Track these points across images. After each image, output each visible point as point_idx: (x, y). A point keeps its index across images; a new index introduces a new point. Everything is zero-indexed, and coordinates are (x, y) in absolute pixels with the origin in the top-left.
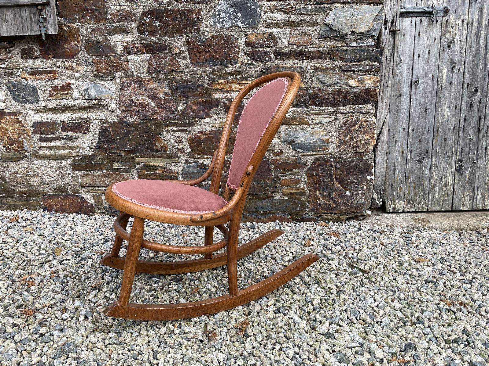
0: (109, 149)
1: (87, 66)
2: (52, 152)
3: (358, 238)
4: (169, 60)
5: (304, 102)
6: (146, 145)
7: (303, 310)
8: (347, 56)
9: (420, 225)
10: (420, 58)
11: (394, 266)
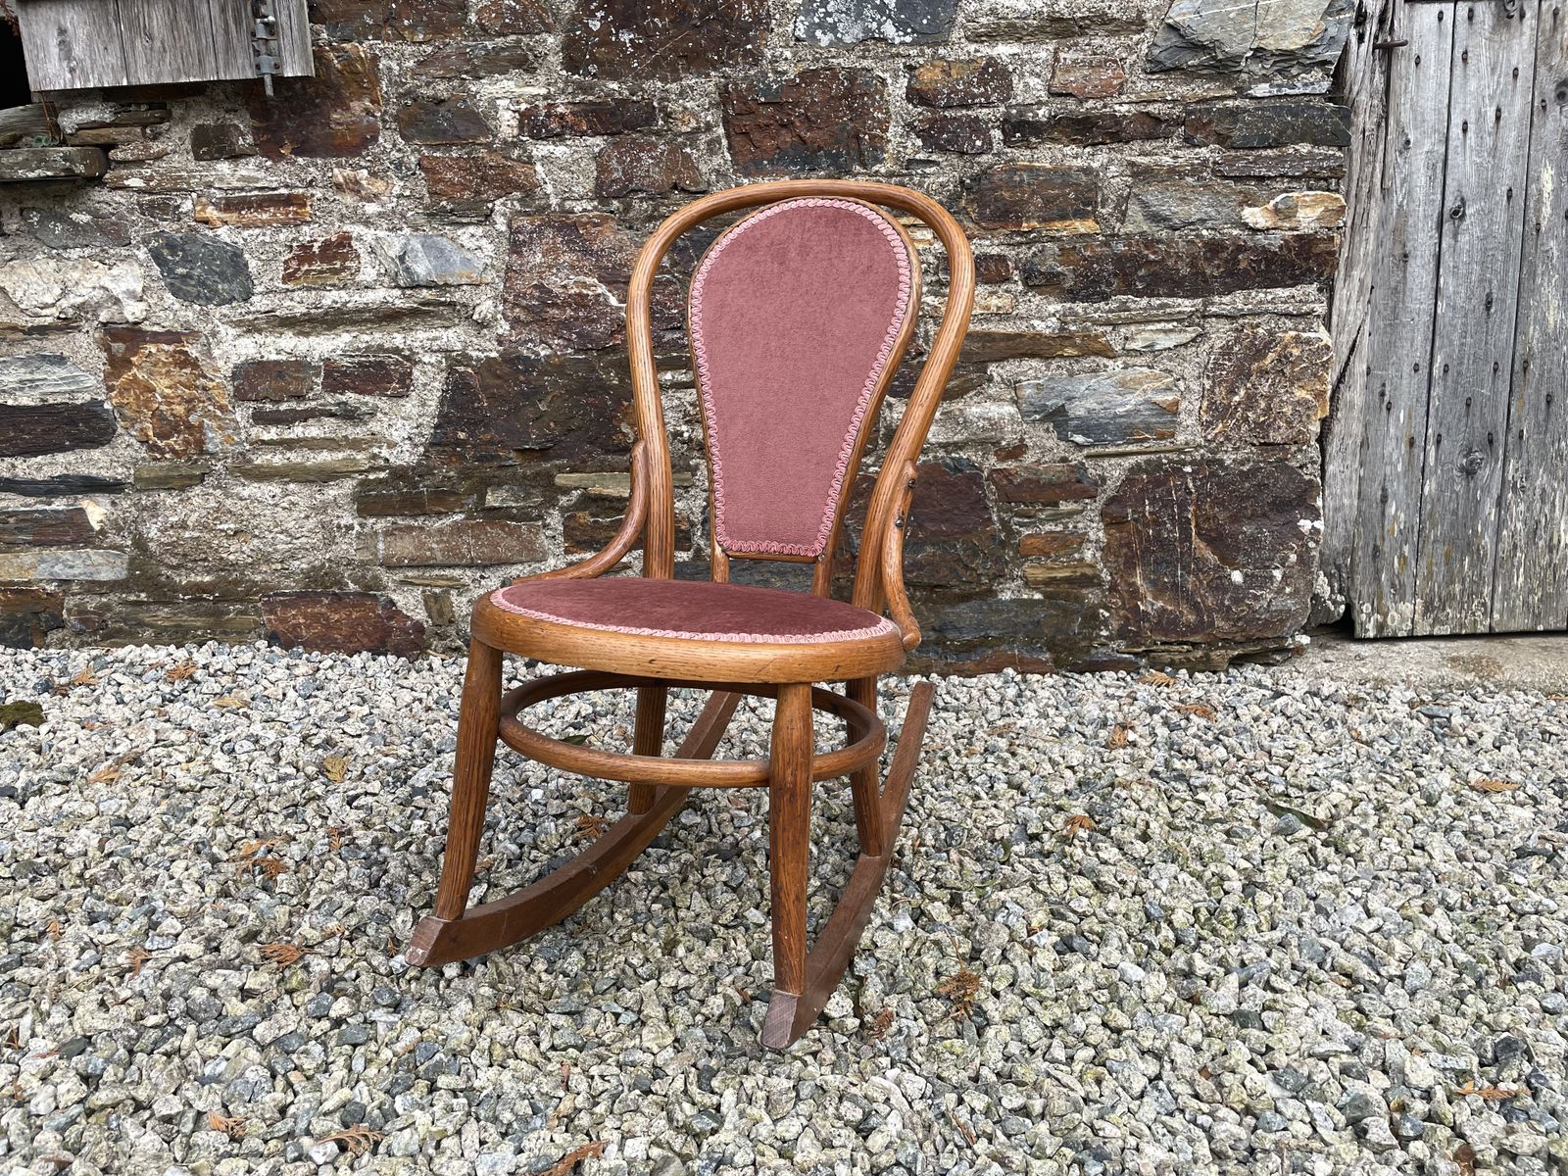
0: (474, 446)
2: (294, 457)
3: (1277, 721)
4: (662, 154)
5: (1096, 283)
6: (587, 432)
7: (1145, 942)
8: (1240, 130)
9: (1469, 677)
10: (1470, 134)
11: (1410, 804)
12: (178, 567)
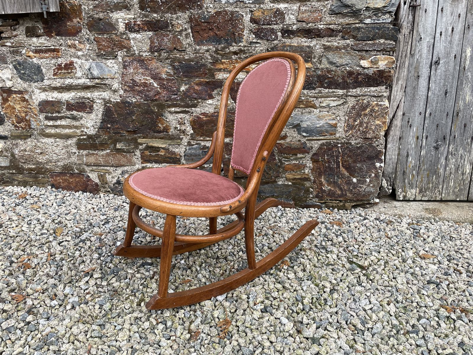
0: (113, 129)
1: (89, 44)
2: (58, 131)
3: (362, 228)
4: (171, 38)
5: (311, 84)
6: (148, 126)
7: (291, 309)
8: (360, 34)
9: (430, 216)
10: (443, 36)
11: (396, 262)
12: (24, 163)
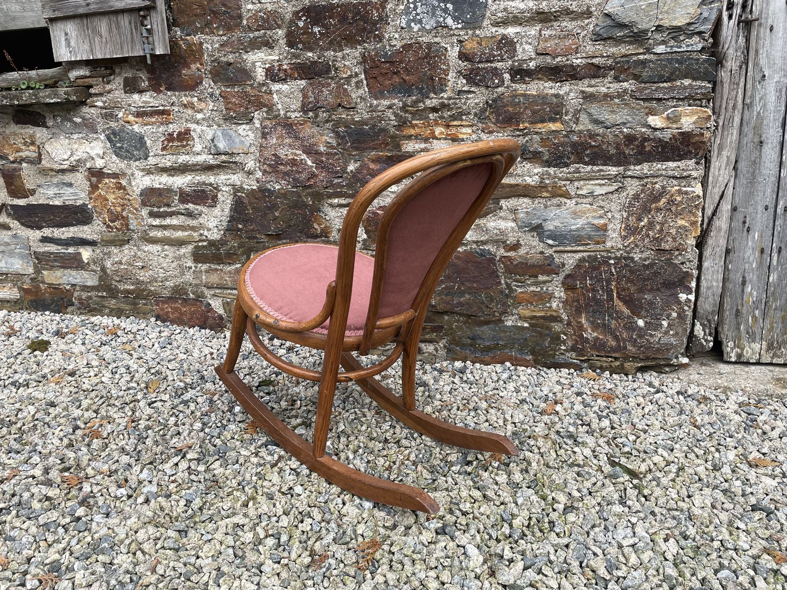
0: (246, 232)
1: (213, 102)
2: (167, 233)
3: (650, 408)
4: (333, 88)
5: (561, 157)
6: (298, 226)
7: (488, 534)
8: (647, 72)
9: (784, 392)
12: (119, 281)
